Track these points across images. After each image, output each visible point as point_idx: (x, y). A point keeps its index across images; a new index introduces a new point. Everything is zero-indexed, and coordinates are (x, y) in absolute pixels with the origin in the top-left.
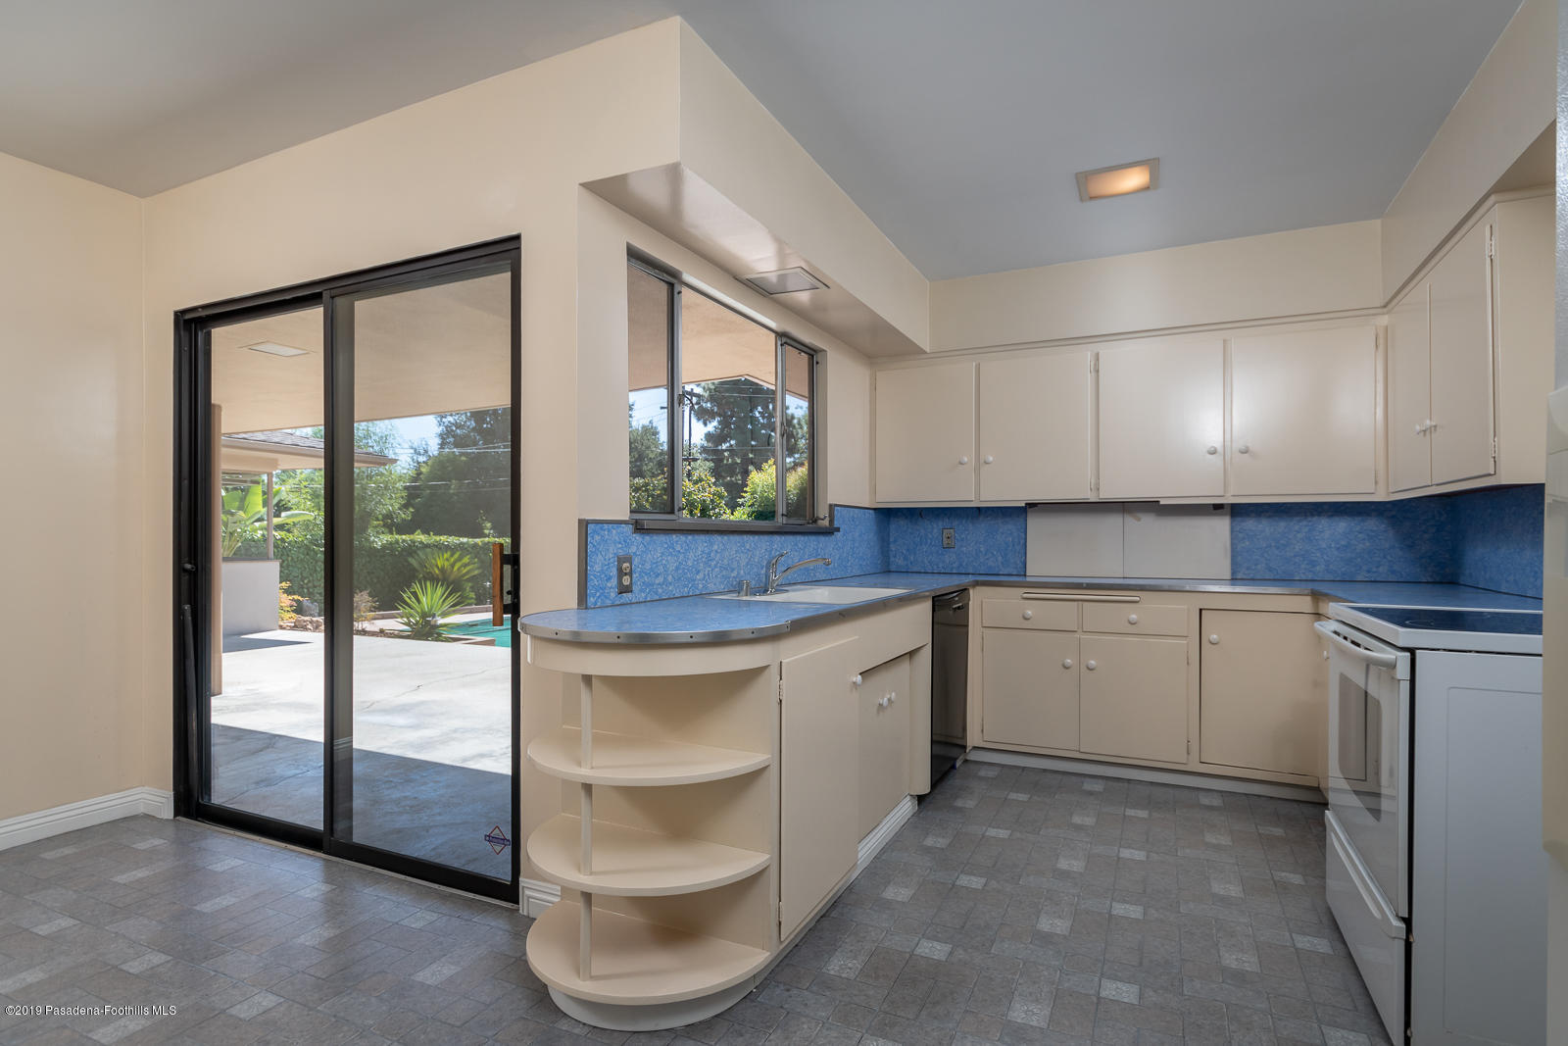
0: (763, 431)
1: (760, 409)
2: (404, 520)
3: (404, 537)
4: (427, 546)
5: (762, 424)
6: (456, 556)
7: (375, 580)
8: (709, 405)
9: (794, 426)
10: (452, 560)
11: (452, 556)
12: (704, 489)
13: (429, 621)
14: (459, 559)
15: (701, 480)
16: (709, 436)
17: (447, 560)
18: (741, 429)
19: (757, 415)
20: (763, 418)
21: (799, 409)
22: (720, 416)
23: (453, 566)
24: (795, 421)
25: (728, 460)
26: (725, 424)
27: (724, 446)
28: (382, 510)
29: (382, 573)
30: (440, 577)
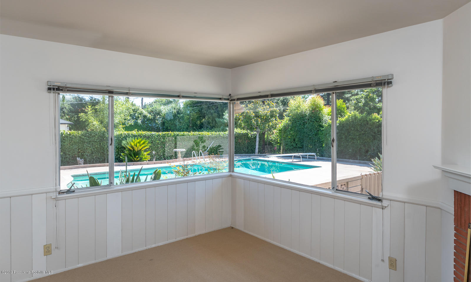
3: (126, 132)
4: (135, 136)
30: (132, 149)
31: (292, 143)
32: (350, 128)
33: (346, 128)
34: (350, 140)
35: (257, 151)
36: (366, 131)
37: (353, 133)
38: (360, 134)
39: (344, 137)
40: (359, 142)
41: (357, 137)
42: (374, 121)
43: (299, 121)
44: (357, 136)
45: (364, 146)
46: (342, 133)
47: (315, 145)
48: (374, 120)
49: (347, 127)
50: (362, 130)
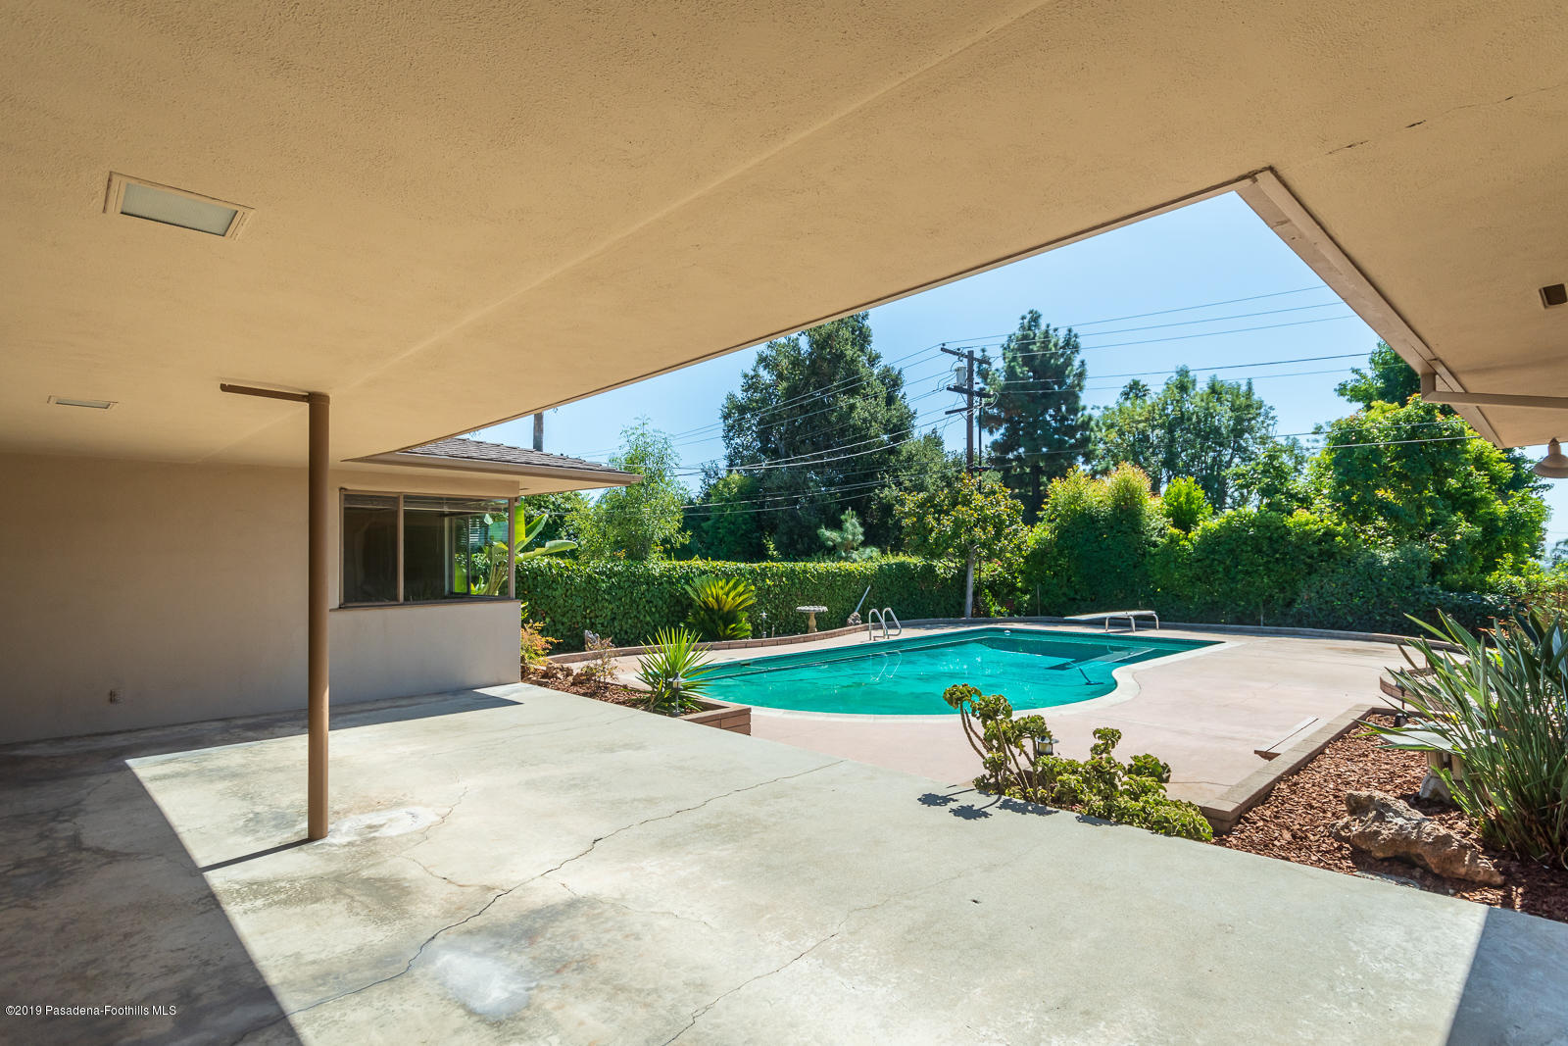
0: (1056, 436)
1: (1051, 412)
2: (682, 544)
3: (682, 563)
4: (704, 572)
5: (1055, 429)
6: (731, 584)
7: (653, 610)
8: (995, 411)
9: (1092, 430)
10: (727, 588)
11: (728, 583)
12: (998, 503)
13: (671, 683)
14: (735, 587)
15: (994, 493)
16: (995, 445)
17: (722, 588)
18: (1030, 435)
19: (1048, 418)
20: (1056, 421)
21: (1096, 410)
22: (1007, 421)
23: (727, 595)
24: (1093, 423)
25: (1016, 470)
26: (1012, 432)
27: (1011, 456)
28: (659, 535)
29: (661, 602)
30: (716, 607)
31: (1065, 589)
32: (1238, 547)
33: (1227, 546)
34: (1239, 577)
35: (969, 609)
36: (1287, 553)
37: (1248, 559)
38: (1268, 562)
39: (1221, 569)
40: (1265, 581)
41: (1261, 568)
42: (1307, 528)
43: (1082, 533)
44: (1260, 566)
45: (1282, 590)
46: (1214, 559)
47: (1133, 591)
48: (1307, 524)
49: (1229, 544)
50: (1276, 552)
